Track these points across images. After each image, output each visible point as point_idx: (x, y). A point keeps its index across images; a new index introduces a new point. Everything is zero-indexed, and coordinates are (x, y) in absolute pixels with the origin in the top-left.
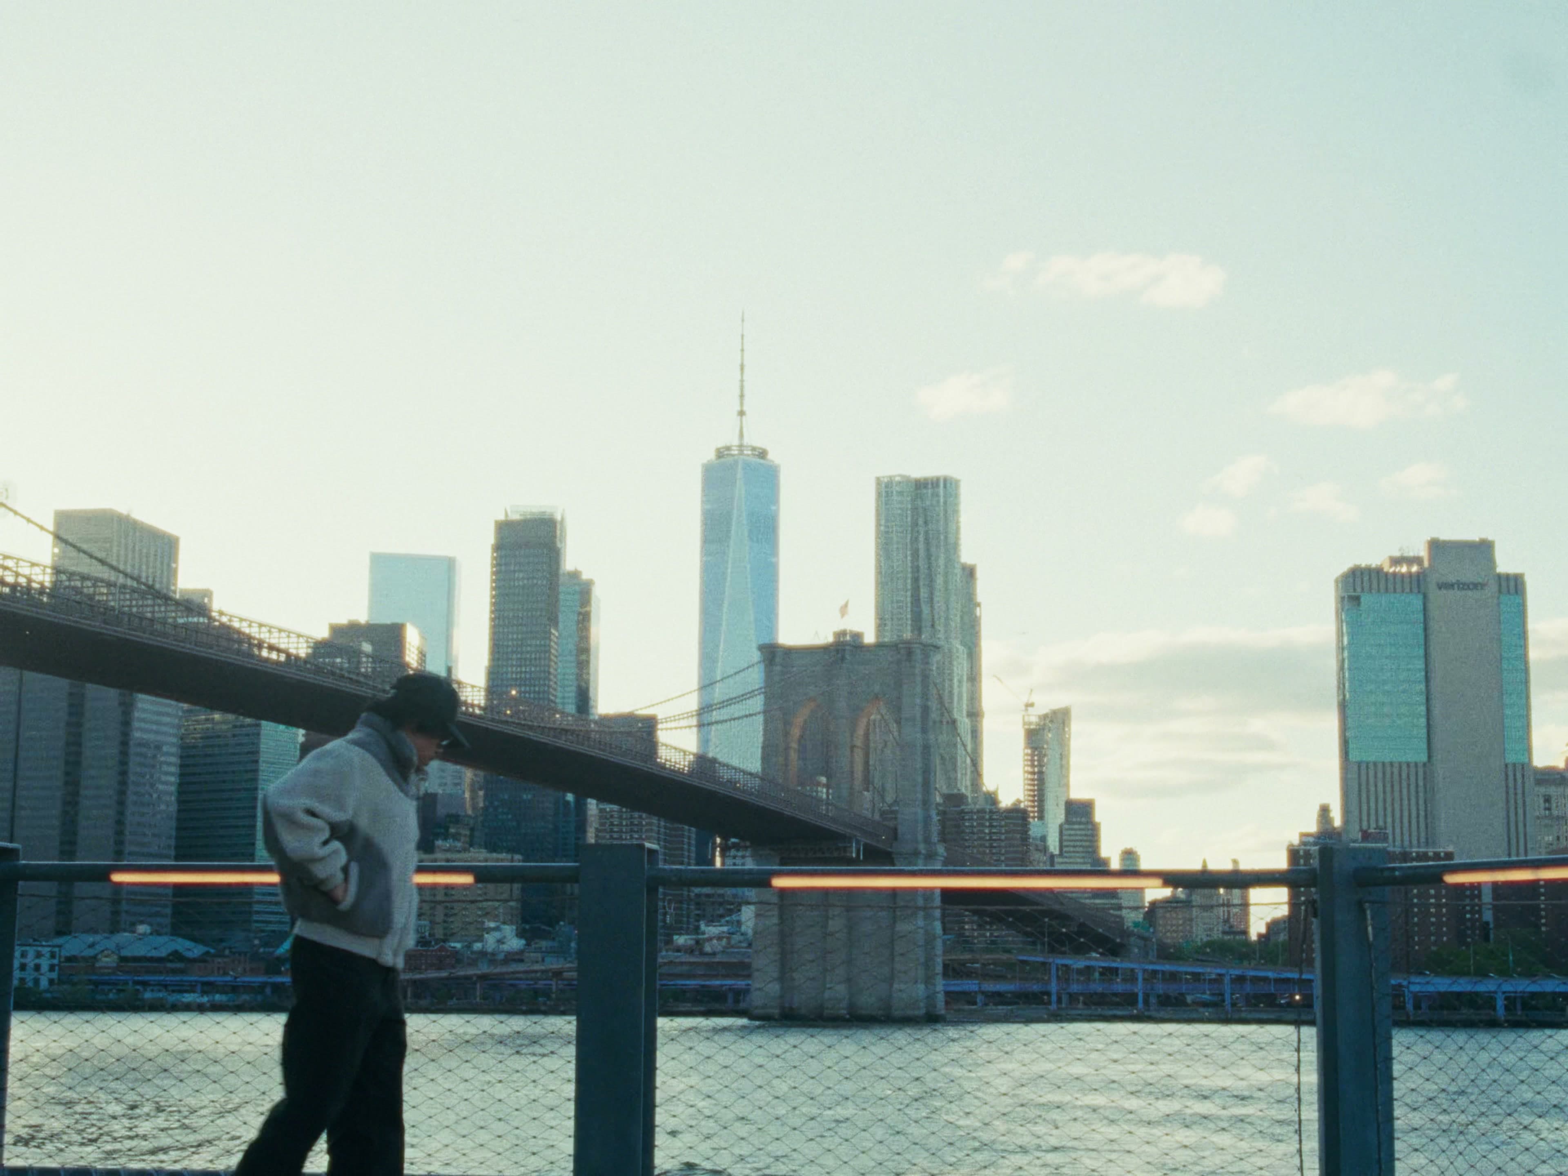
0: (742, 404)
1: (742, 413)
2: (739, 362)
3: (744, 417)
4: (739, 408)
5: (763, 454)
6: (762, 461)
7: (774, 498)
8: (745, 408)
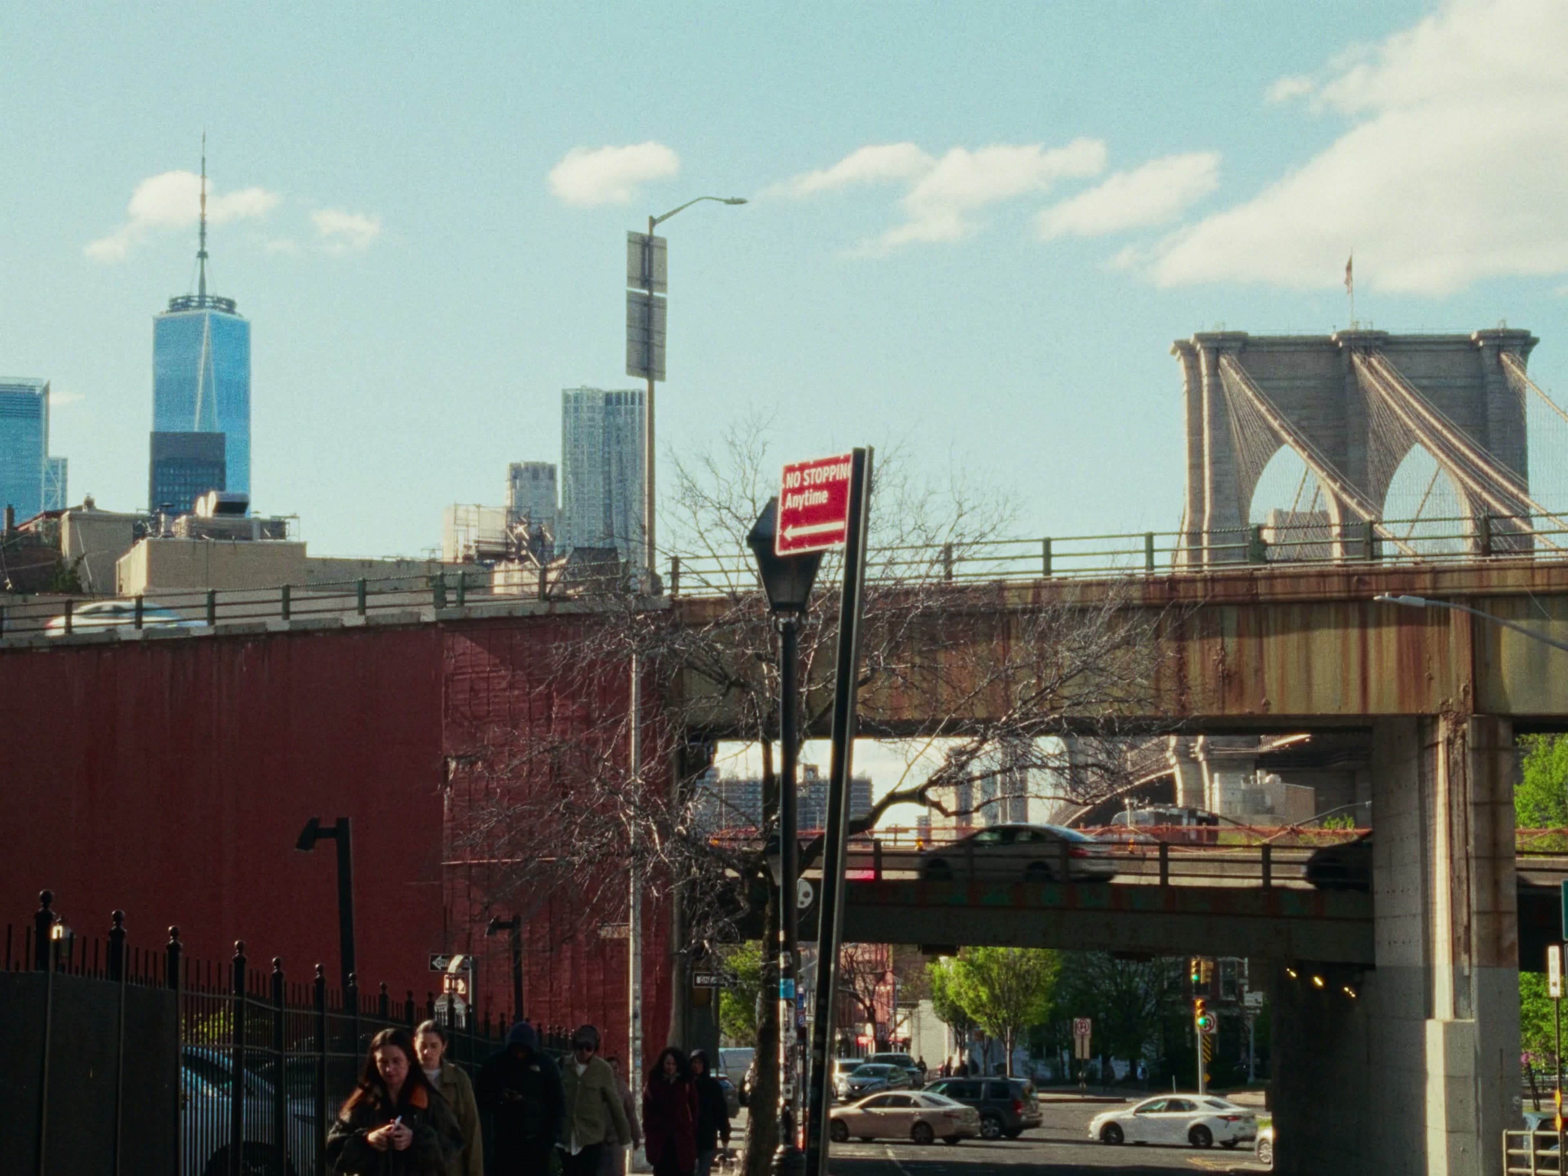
0: (203, 243)
1: (203, 255)
2: (200, 192)
3: (205, 260)
4: (199, 249)
5: (230, 306)
6: (229, 315)
7: (243, 362)
8: (206, 249)
